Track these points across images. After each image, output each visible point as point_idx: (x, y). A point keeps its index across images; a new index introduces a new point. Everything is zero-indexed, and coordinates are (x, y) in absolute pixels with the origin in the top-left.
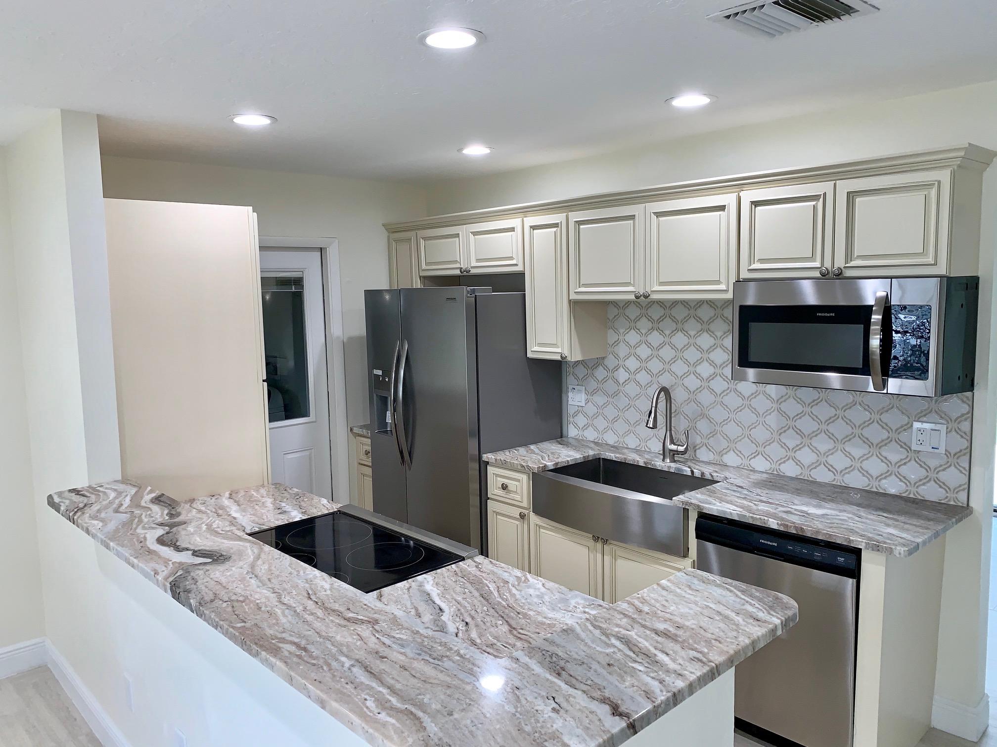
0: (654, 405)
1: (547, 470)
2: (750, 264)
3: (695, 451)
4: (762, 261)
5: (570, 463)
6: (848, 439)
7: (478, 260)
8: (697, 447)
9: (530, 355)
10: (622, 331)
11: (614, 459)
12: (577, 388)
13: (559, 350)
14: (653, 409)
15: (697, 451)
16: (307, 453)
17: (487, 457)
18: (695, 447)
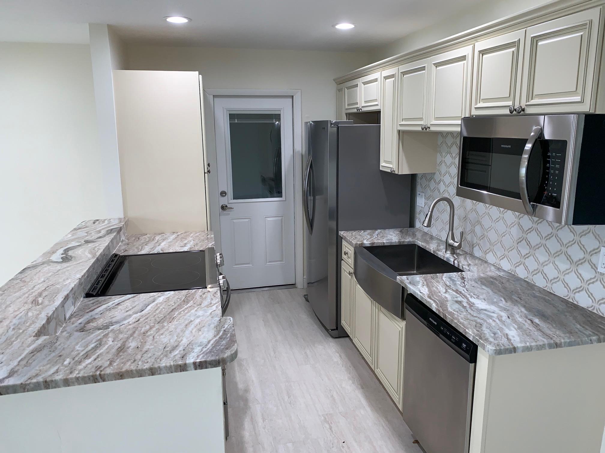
0: (430, 210)
1: (364, 246)
2: (476, 104)
3: (473, 248)
4: (486, 100)
5: (386, 245)
6: (557, 254)
7: (366, 102)
8: (474, 246)
9: (381, 169)
10: (444, 154)
11: (421, 246)
12: (421, 194)
13: (391, 166)
14: (430, 213)
15: (474, 248)
16: (280, 218)
17: (342, 233)
18: (473, 245)
